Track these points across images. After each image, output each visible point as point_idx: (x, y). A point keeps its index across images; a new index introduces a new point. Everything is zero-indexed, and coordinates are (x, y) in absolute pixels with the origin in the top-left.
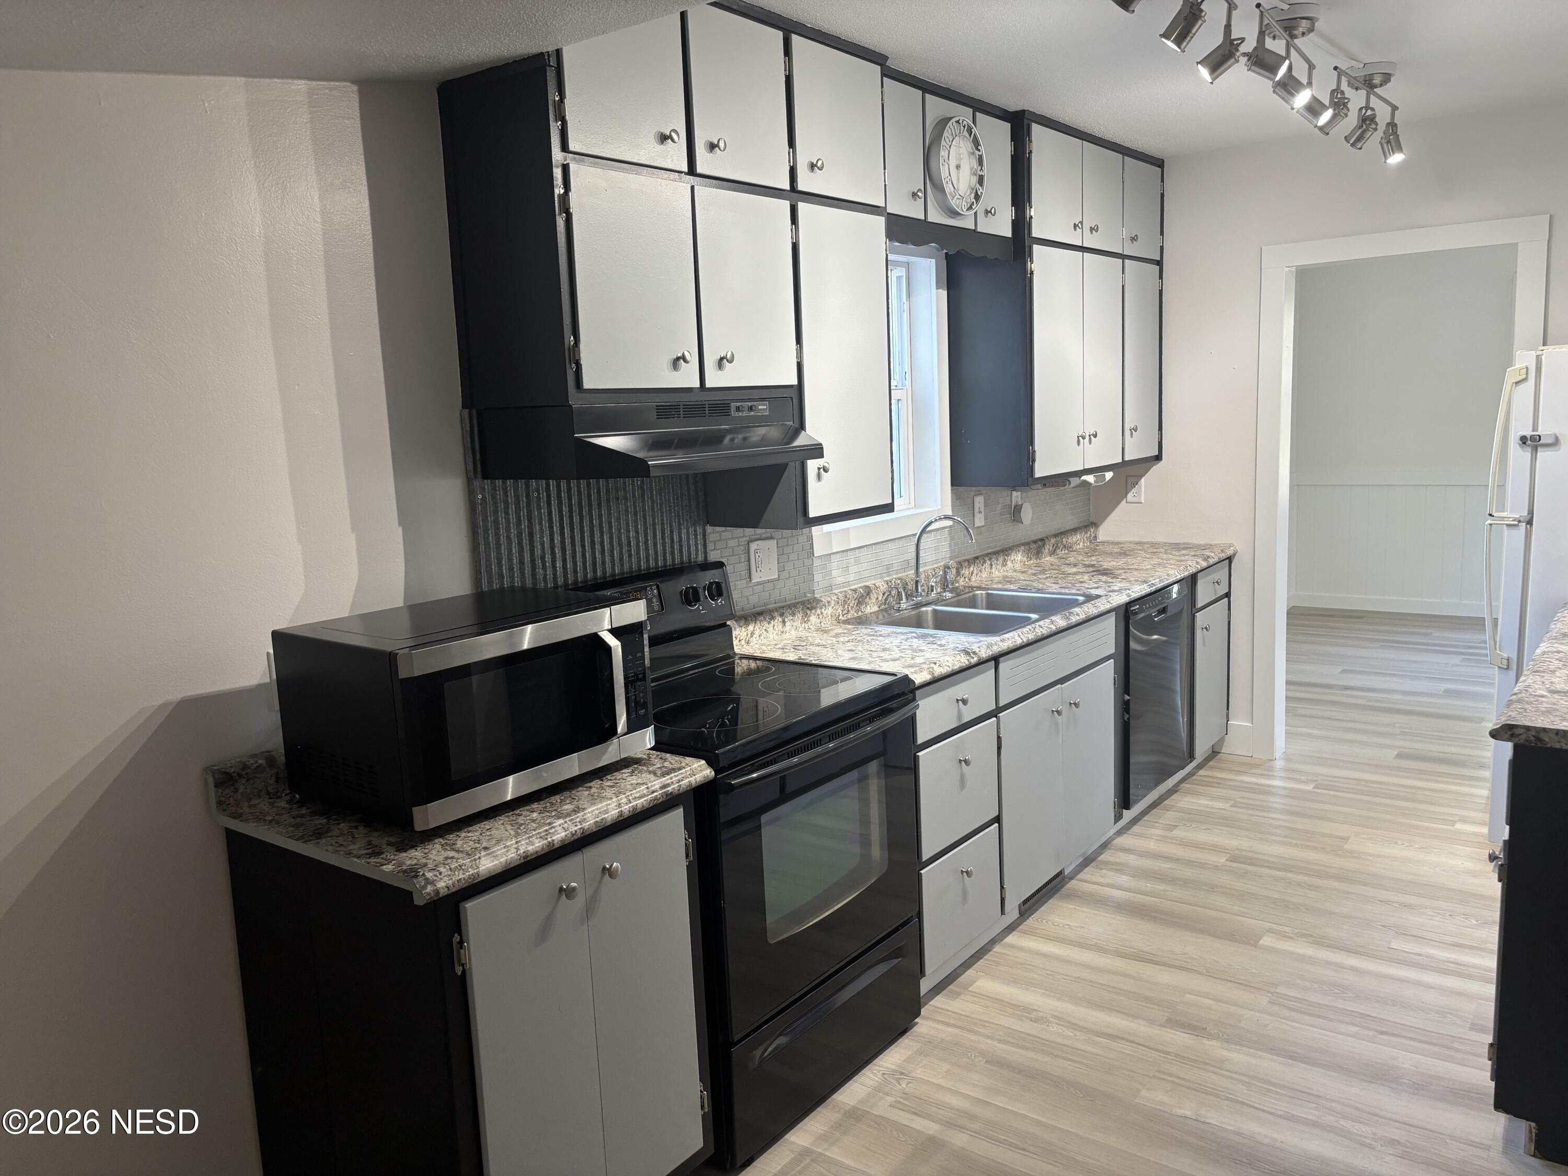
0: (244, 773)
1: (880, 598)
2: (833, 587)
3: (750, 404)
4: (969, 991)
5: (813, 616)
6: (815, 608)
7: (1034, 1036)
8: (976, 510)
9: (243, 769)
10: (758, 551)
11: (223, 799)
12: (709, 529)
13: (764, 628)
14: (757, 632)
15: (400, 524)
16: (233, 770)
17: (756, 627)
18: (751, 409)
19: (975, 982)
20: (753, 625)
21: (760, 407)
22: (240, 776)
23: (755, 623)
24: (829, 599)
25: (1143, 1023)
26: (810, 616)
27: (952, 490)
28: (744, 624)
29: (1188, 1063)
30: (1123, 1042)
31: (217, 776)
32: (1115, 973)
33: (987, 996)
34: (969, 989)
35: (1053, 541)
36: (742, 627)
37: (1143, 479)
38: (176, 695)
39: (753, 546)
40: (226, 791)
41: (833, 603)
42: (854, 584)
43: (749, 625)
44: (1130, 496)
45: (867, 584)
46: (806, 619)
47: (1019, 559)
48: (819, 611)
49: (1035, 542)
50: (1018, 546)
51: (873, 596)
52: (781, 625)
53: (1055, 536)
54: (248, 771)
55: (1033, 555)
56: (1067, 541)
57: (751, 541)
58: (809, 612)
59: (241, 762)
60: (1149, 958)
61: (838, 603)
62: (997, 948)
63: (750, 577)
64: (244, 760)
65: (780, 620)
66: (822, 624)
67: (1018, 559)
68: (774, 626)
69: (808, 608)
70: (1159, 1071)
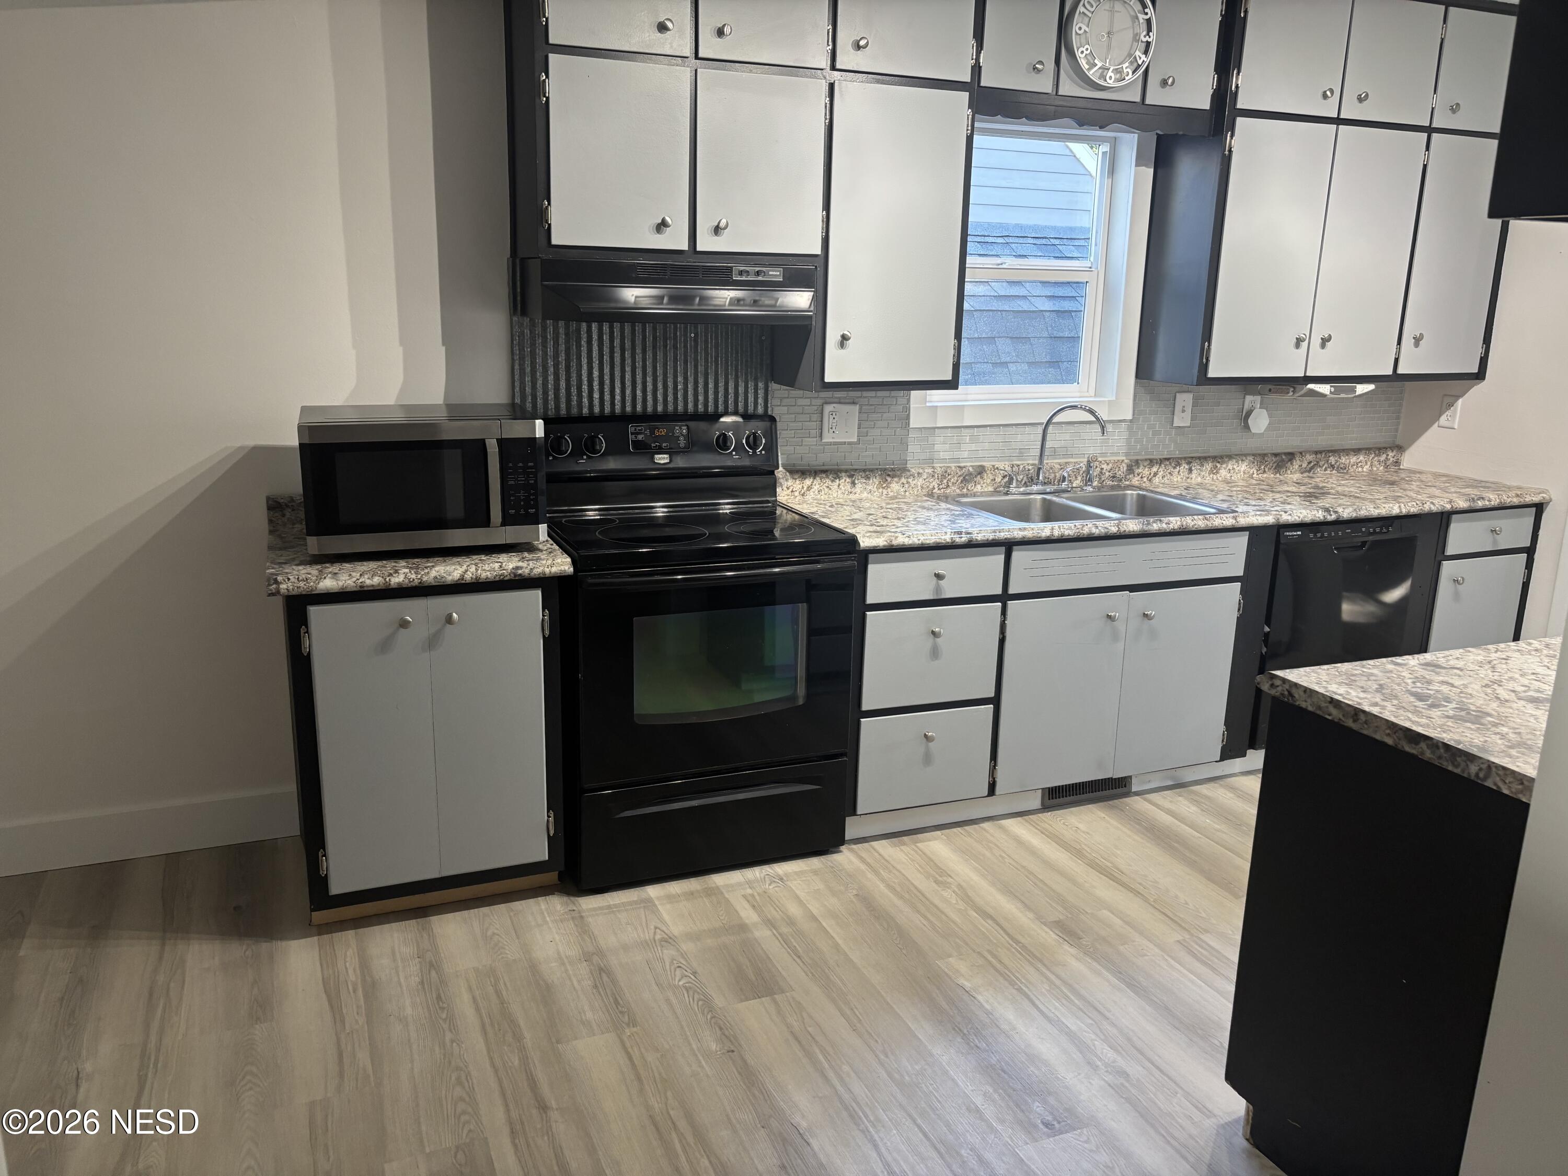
0: (290, 504)
1: (998, 479)
2: (935, 461)
3: (757, 269)
4: (916, 846)
5: (895, 484)
6: (900, 477)
7: (920, 892)
8: (1178, 408)
9: (290, 502)
10: (834, 414)
11: (273, 519)
12: (773, 386)
13: (826, 485)
14: (816, 487)
15: (444, 344)
16: (282, 501)
17: (815, 482)
18: (758, 273)
19: (930, 841)
20: (811, 480)
21: (771, 273)
22: (287, 506)
23: (814, 478)
24: (921, 471)
25: (1031, 915)
26: (890, 483)
27: (1136, 383)
28: (799, 477)
29: (1024, 954)
30: (990, 922)
31: (270, 502)
32: (1062, 873)
33: (924, 854)
34: (918, 844)
35: (1309, 457)
36: (796, 479)
37: (1460, 401)
38: (251, 443)
39: (828, 408)
40: (276, 514)
41: (925, 476)
42: (967, 462)
43: (805, 479)
44: (1443, 420)
45: (984, 464)
46: (884, 486)
47: (1242, 469)
48: (903, 480)
49: (1276, 455)
50: (1246, 455)
51: (988, 477)
52: (849, 486)
53: (1316, 453)
54: (293, 504)
55: (1269, 469)
56: (1337, 461)
57: (826, 403)
58: (889, 479)
59: (291, 497)
60: (1116, 875)
61: (933, 476)
62: (986, 825)
63: (821, 436)
64: (294, 496)
65: (848, 480)
66: (907, 493)
67: (1240, 471)
68: (839, 485)
69: (889, 475)
70: (989, 952)
